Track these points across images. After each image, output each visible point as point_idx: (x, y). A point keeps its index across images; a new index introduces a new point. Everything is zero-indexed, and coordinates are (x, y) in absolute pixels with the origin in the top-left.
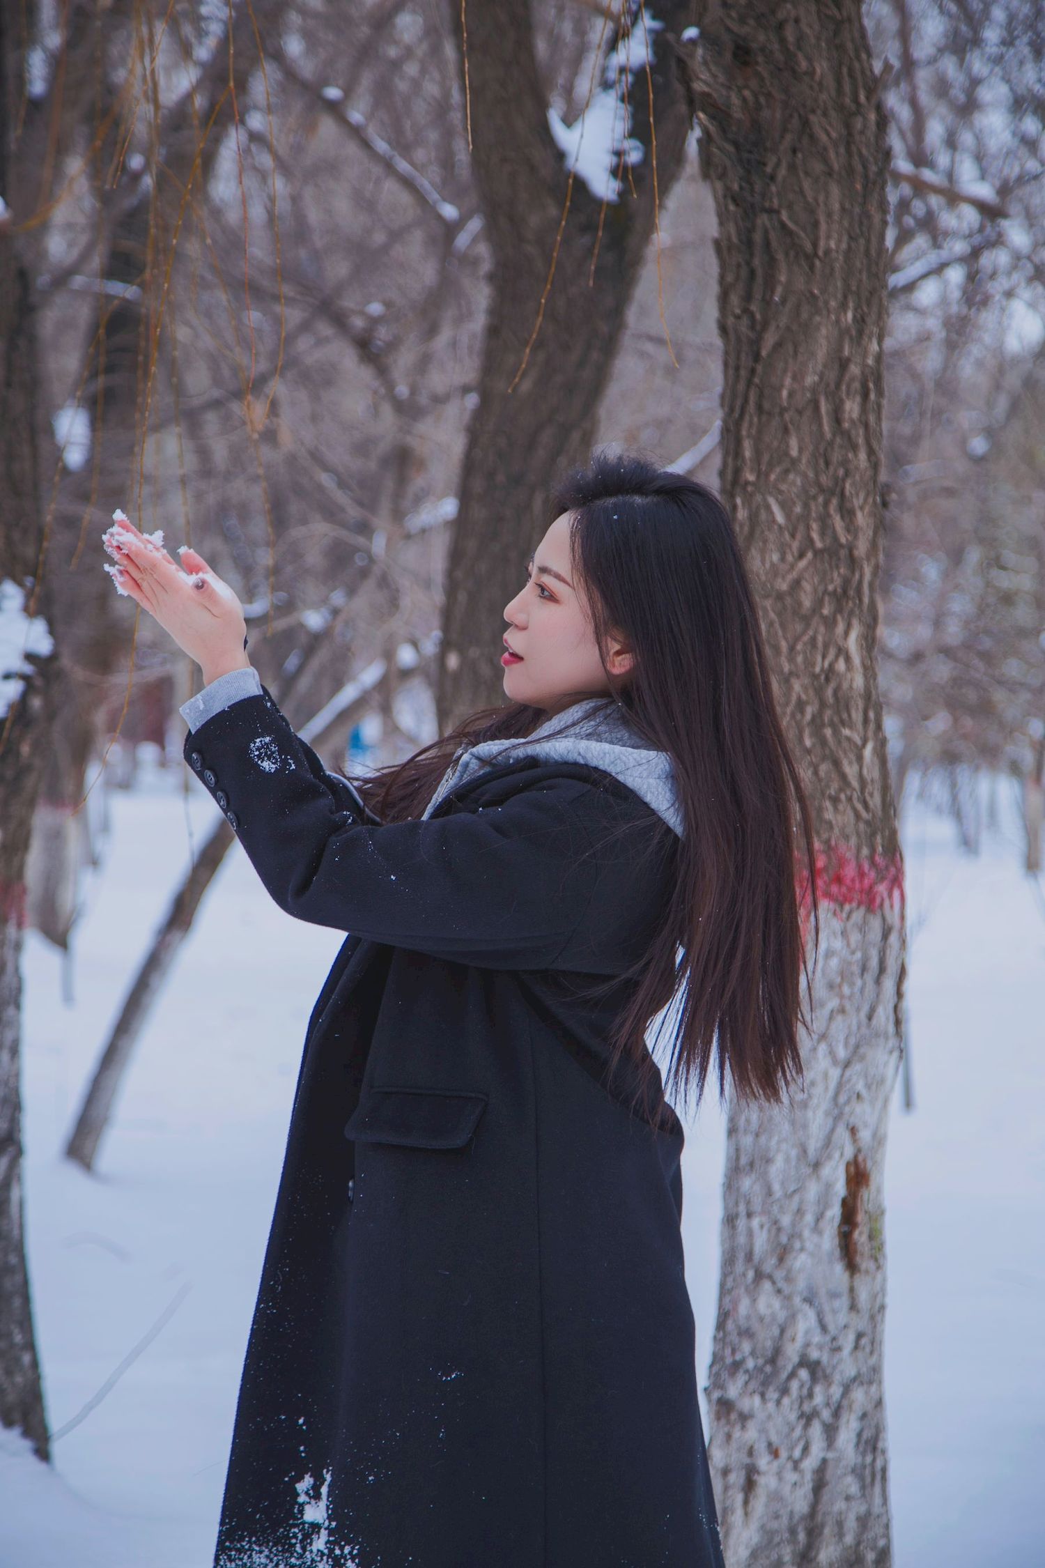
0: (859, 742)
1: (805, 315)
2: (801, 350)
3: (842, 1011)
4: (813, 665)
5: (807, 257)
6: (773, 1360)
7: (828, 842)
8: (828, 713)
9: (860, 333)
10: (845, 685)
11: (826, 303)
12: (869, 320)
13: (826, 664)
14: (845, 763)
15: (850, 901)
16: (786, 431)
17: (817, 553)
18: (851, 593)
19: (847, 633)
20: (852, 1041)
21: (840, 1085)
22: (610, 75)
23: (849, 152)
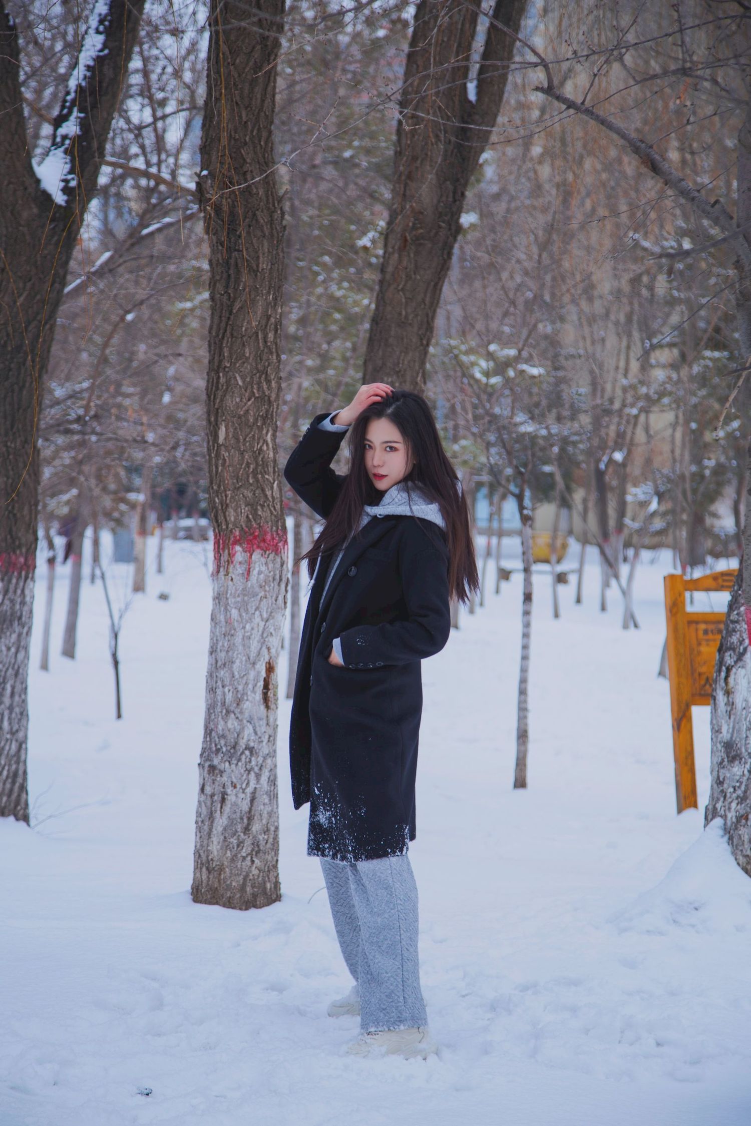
0: (272, 481)
1: (253, 296)
2: (251, 310)
3: (266, 597)
4: (254, 447)
5: (254, 271)
6: (234, 747)
7: (259, 524)
8: (260, 468)
9: (275, 305)
11: (262, 291)
12: (279, 299)
13: (259, 446)
14: (267, 490)
15: (269, 550)
16: (244, 345)
17: (256, 398)
18: (269, 416)
19: (267, 433)
21: (264, 629)
22: (58, 139)
23: (271, 227)
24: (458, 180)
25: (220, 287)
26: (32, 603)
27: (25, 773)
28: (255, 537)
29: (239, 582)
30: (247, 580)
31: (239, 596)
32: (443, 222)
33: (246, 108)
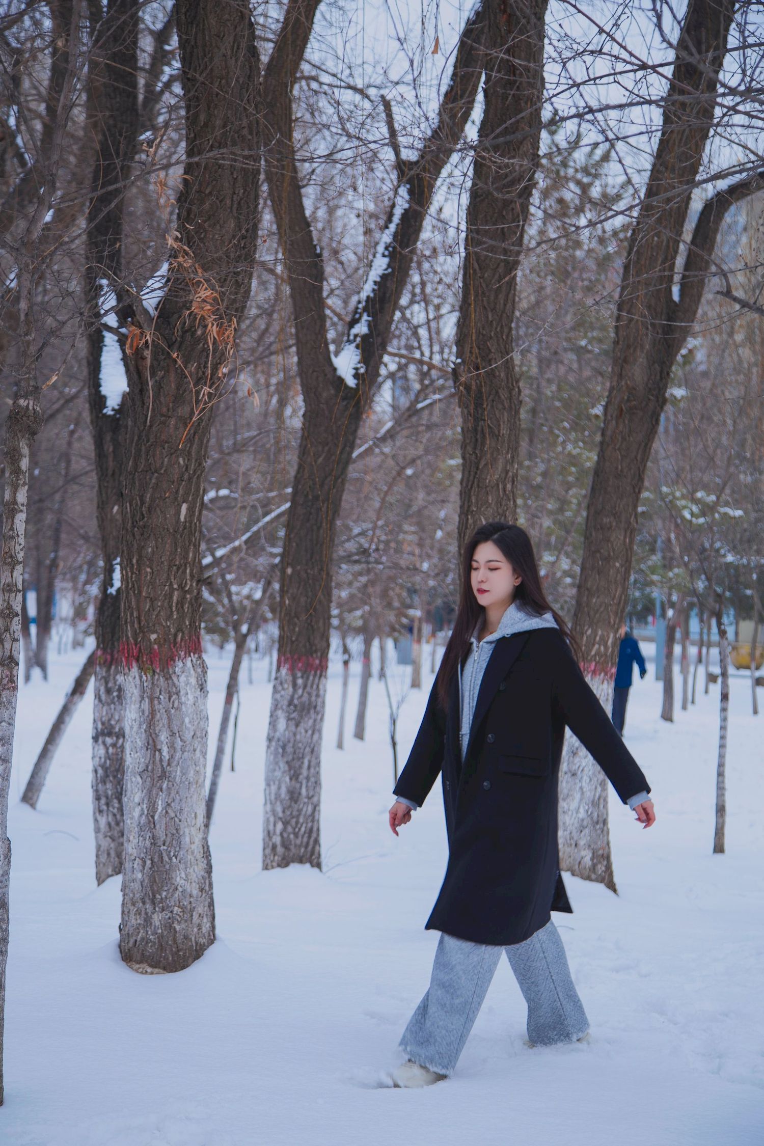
2: (493, 466)
5: (496, 436)
9: (513, 462)
12: (515, 457)
16: (487, 494)
22: (352, 337)
23: (510, 401)
24: (664, 363)
25: (469, 449)
26: (324, 695)
27: (318, 830)
32: (652, 395)
33: (492, 311)
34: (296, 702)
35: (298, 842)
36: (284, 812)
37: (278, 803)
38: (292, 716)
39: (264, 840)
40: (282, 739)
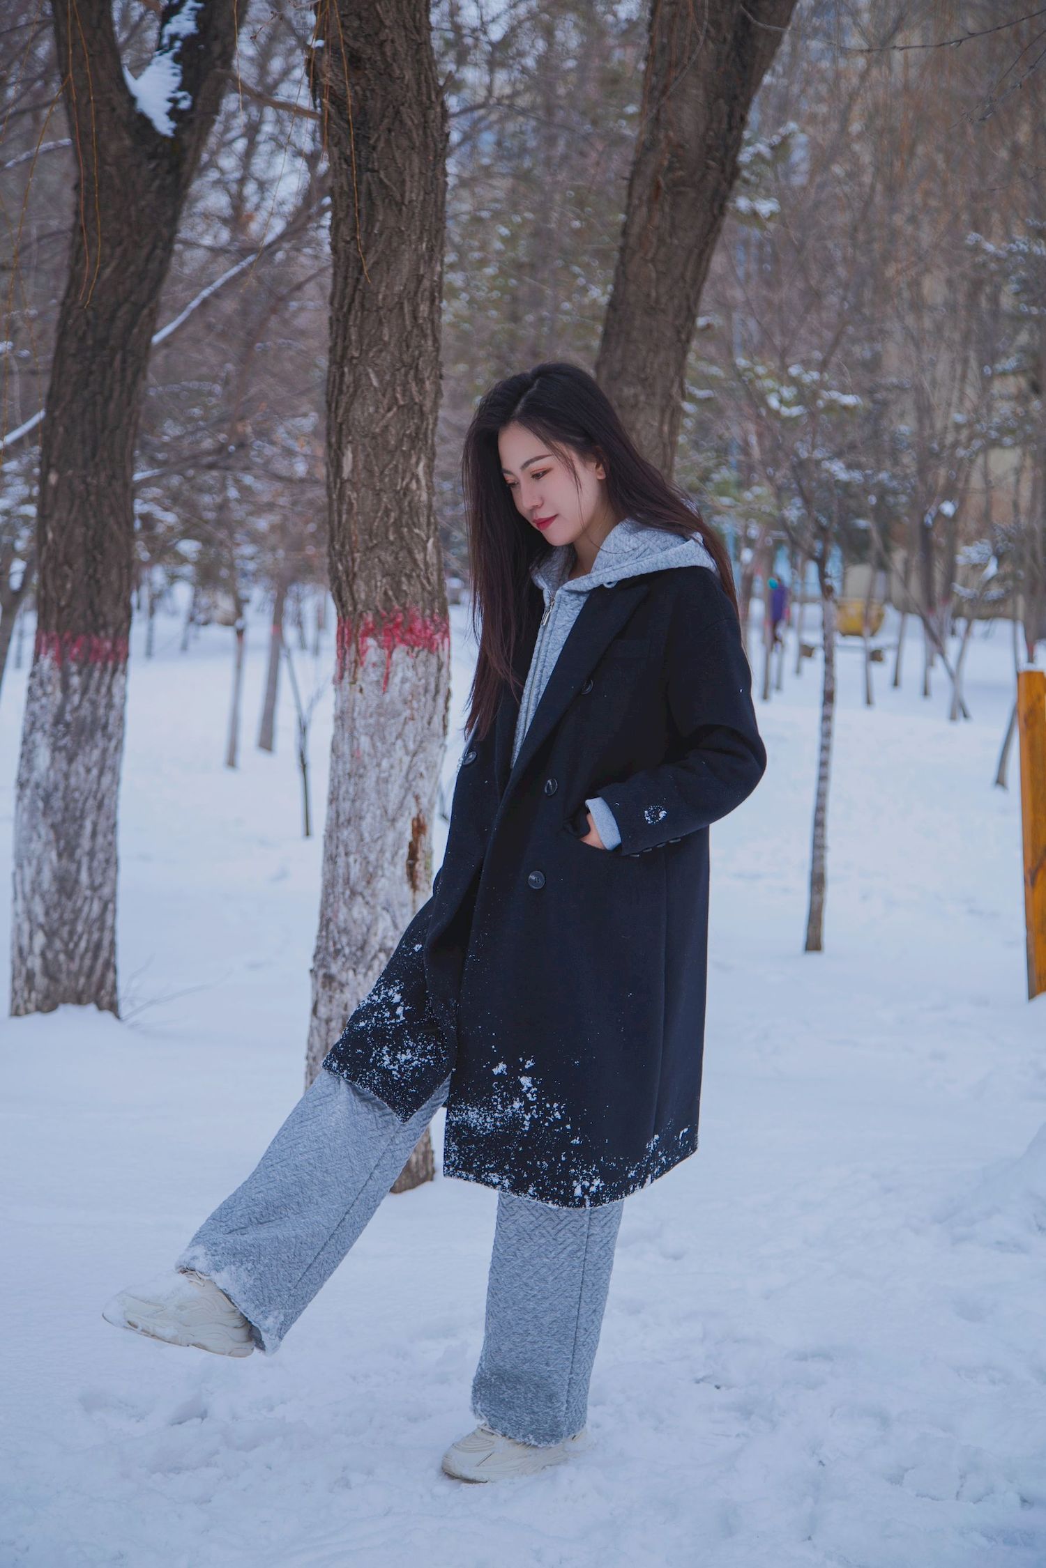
0: (425, 539)
1: (395, 244)
2: (392, 268)
3: (413, 719)
4: (396, 485)
5: (397, 203)
6: (362, 948)
7: (404, 605)
8: (406, 517)
9: (431, 258)
10: (416, 498)
11: (409, 236)
12: (437, 249)
13: (404, 483)
14: (416, 551)
15: (418, 646)
16: (381, 323)
17: (400, 407)
18: (421, 436)
19: (417, 463)
20: (418, 738)
21: (410, 768)
22: (165, 41)
23: (425, 133)
24: (735, 98)
25: (345, 230)
26: (123, 706)
27: (113, 944)
28: (397, 626)
29: (372, 693)
30: (385, 691)
31: (371, 716)
32: (713, 160)
34: (68, 717)
35: (74, 966)
36: (47, 914)
37: (37, 899)
38: (62, 743)
39: (13, 962)
40: (44, 784)
